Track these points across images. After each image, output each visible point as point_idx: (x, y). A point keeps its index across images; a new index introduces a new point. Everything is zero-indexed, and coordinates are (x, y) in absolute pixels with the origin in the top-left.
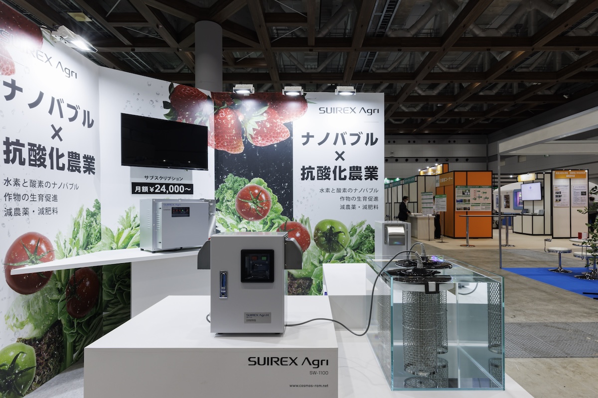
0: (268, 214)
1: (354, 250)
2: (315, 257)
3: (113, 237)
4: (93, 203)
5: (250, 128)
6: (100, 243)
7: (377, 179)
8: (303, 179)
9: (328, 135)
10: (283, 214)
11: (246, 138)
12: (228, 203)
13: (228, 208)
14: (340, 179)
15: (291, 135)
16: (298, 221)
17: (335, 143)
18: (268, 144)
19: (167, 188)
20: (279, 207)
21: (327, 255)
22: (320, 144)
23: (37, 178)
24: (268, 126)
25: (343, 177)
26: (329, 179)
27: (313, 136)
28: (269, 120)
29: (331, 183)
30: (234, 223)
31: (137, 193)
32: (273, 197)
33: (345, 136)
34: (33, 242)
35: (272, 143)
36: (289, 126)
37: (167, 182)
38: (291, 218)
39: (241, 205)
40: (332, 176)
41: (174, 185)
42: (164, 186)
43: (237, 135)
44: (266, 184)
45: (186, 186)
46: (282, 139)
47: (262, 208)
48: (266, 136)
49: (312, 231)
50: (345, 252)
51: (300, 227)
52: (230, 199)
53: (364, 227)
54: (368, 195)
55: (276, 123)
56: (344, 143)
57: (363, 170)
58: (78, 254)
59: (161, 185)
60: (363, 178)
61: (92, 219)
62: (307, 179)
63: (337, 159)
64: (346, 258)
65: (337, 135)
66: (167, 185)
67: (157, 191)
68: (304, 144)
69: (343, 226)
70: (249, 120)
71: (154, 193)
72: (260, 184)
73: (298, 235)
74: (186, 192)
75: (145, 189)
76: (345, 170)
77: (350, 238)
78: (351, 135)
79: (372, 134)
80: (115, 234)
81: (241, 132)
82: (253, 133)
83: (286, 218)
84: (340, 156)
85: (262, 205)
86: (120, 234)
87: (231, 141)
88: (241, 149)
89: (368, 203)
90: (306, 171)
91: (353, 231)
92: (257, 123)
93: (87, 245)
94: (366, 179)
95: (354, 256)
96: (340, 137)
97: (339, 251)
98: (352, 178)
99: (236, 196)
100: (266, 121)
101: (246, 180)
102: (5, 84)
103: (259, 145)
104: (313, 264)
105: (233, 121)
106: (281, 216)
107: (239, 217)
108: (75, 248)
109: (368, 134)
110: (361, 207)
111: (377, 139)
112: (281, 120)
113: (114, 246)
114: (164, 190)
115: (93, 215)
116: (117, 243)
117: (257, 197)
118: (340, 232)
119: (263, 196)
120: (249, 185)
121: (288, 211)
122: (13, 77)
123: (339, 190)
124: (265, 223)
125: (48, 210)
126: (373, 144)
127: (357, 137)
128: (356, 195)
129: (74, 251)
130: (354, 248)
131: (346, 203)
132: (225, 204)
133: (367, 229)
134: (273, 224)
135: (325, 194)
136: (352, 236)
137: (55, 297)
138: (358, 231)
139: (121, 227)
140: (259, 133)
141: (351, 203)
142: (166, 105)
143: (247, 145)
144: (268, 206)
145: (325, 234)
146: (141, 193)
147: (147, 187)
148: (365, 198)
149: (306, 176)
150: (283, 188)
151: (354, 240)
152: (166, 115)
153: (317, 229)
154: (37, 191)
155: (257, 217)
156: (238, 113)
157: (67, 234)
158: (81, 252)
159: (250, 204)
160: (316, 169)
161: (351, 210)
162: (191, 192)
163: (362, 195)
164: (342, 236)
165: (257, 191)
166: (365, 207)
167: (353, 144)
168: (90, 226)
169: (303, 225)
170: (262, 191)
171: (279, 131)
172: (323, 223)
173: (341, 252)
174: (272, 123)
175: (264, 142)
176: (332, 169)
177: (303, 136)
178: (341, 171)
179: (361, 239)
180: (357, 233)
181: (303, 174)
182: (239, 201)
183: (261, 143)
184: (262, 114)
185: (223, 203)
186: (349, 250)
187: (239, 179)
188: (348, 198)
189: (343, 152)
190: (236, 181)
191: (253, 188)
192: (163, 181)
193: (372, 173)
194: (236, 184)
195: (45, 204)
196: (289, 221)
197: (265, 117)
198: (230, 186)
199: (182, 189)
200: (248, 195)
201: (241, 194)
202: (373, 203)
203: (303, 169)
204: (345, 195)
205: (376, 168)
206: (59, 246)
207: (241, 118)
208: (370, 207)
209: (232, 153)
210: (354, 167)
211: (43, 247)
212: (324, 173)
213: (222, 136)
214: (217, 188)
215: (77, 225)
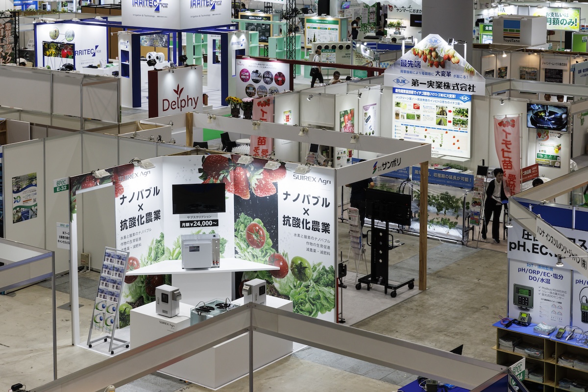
0: (264, 245)
1: (315, 282)
2: (291, 282)
3: (170, 253)
4: (160, 235)
5: (254, 182)
6: (164, 256)
7: (329, 233)
8: (284, 224)
9: (299, 195)
10: (273, 247)
11: (251, 190)
12: (242, 233)
13: (241, 237)
14: (306, 229)
15: (277, 192)
16: (281, 254)
17: (303, 202)
18: (264, 196)
19: (201, 223)
20: (270, 241)
21: (298, 282)
22: (294, 201)
23: (132, 233)
24: (264, 183)
25: (308, 227)
26: (300, 227)
27: (290, 195)
28: (264, 179)
29: (301, 231)
30: (245, 247)
31: (183, 227)
32: (267, 234)
33: (309, 197)
34: (131, 261)
35: (266, 196)
36: (276, 184)
37: (201, 219)
38: (277, 251)
39: (249, 236)
40: (301, 225)
41: (205, 221)
42: (199, 222)
43: (246, 186)
44: (263, 224)
45: (213, 221)
46: (272, 194)
47: (260, 240)
48: (262, 190)
49: (289, 263)
50: (309, 282)
51: (283, 258)
52: (243, 230)
53: (321, 267)
54: (324, 244)
55: (268, 182)
56: (309, 203)
57: (321, 225)
58: (151, 264)
59: (197, 221)
60: (321, 230)
61: (159, 244)
62: (286, 224)
63: (304, 214)
64: (310, 287)
65: (305, 196)
66: (201, 221)
67: (195, 225)
68: (285, 199)
69: (308, 263)
70: (253, 177)
71: (193, 226)
72: (260, 223)
73: (281, 264)
74: (213, 225)
75: (188, 224)
76: (309, 222)
77: (313, 273)
78: (313, 197)
79: (326, 199)
80: (172, 251)
81: (248, 185)
82: (255, 186)
83: (274, 250)
84: (306, 212)
85: (261, 238)
86: (174, 251)
87: (243, 190)
88: (248, 197)
89: (323, 249)
90: (286, 219)
91: (314, 269)
92: (257, 179)
93: (156, 259)
94: (322, 232)
95: (315, 287)
96: (306, 197)
97: (306, 281)
98: (314, 229)
99: (246, 229)
100: (262, 179)
101: (252, 219)
102: (121, 199)
103: (258, 196)
104: (290, 287)
105: (244, 176)
106: (271, 249)
107: (248, 244)
108: (150, 261)
109: (323, 199)
110: (320, 252)
111: (329, 203)
112: (271, 180)
113: (171, 258)
114: (199, 225)
115: (160, 241)
116: (173, 256)
117: (258, 232)
118: (306, 267)
119: (261, 232)
120: (253, 222)
121: (275, 246)
122: (123, 194)
123: (305, 237)
124: (262, 252)
125: (137, 245)
126: (327, 206)
127: (317, 199)
128: (316, 242)
129: (149, 263)
130: (315, 281)
131: (310, 247)
132: (240, 233)
133: (323, 269)
134: (267, 253)
135: (297, 237)
136: (313, 271)
137: (140, 285)
138: (317, 269)
139: (174, 247)
140: (258, 187)
141: (313, 247)
142: (200, 171)
143: (252, 194)
144: (264, 239)
145: (297, 267)
146: (186, 227)
147: (189, 223)
148: (322, 246)
149: (286, 222)
150: (272, 229)
151: (315, 275)
152: (201, 177)
153: (293, 262)
154: (132, 238)
155: (258, 247)
156: (247, 171)
157: (146, 254)
158: (152, 262)
159: (254, 236)
160: (292, 219)
161: (313, 253)
162: (217, 225)
163: (320, 243)
164: (307, 269)
165: (257, 228)
166: (322, 252)
167: (314, 204)
168: (158, 248)
169: (284, 258)
170: (260, 228)
171: (270, 188)
172: (296, 258)
173: (307, 282)
174: (266, 181)
175: (261, 194)
176: (301, 221)
177: (284, 194)
178: (307, 223)
179: (319, 275)
180: (317, 270)
181: (284, 221)
182: (247, 233)
183: (259, 194)
184: (260, 174)
185: (239, 232)
186: (312, 281)
187: (248, 217)
188: (311, 244)
189: (308, 210)
190: (246, 218)
191: (255, 225)
192: (198, 219)
193: (326, 228)
194: (246, 221)
195: (136, 243)
196: (276, 253)
197: (261, 177)
198: (242, 221)
199: (211, 223)
200: (252, 229)
201: (249, 228)
202: (327, 250)
203: (284, 217)
204: (310, 241)
205: (328, 225)
206: (142, 261)
207: (248, 175)
208: (325, 252)
209: (243, 198)
210: (315, 221)
211: (135, 263)
212: (297, 223)
213: (238, 186)
214: (235, 221)
215: (151, 249)
